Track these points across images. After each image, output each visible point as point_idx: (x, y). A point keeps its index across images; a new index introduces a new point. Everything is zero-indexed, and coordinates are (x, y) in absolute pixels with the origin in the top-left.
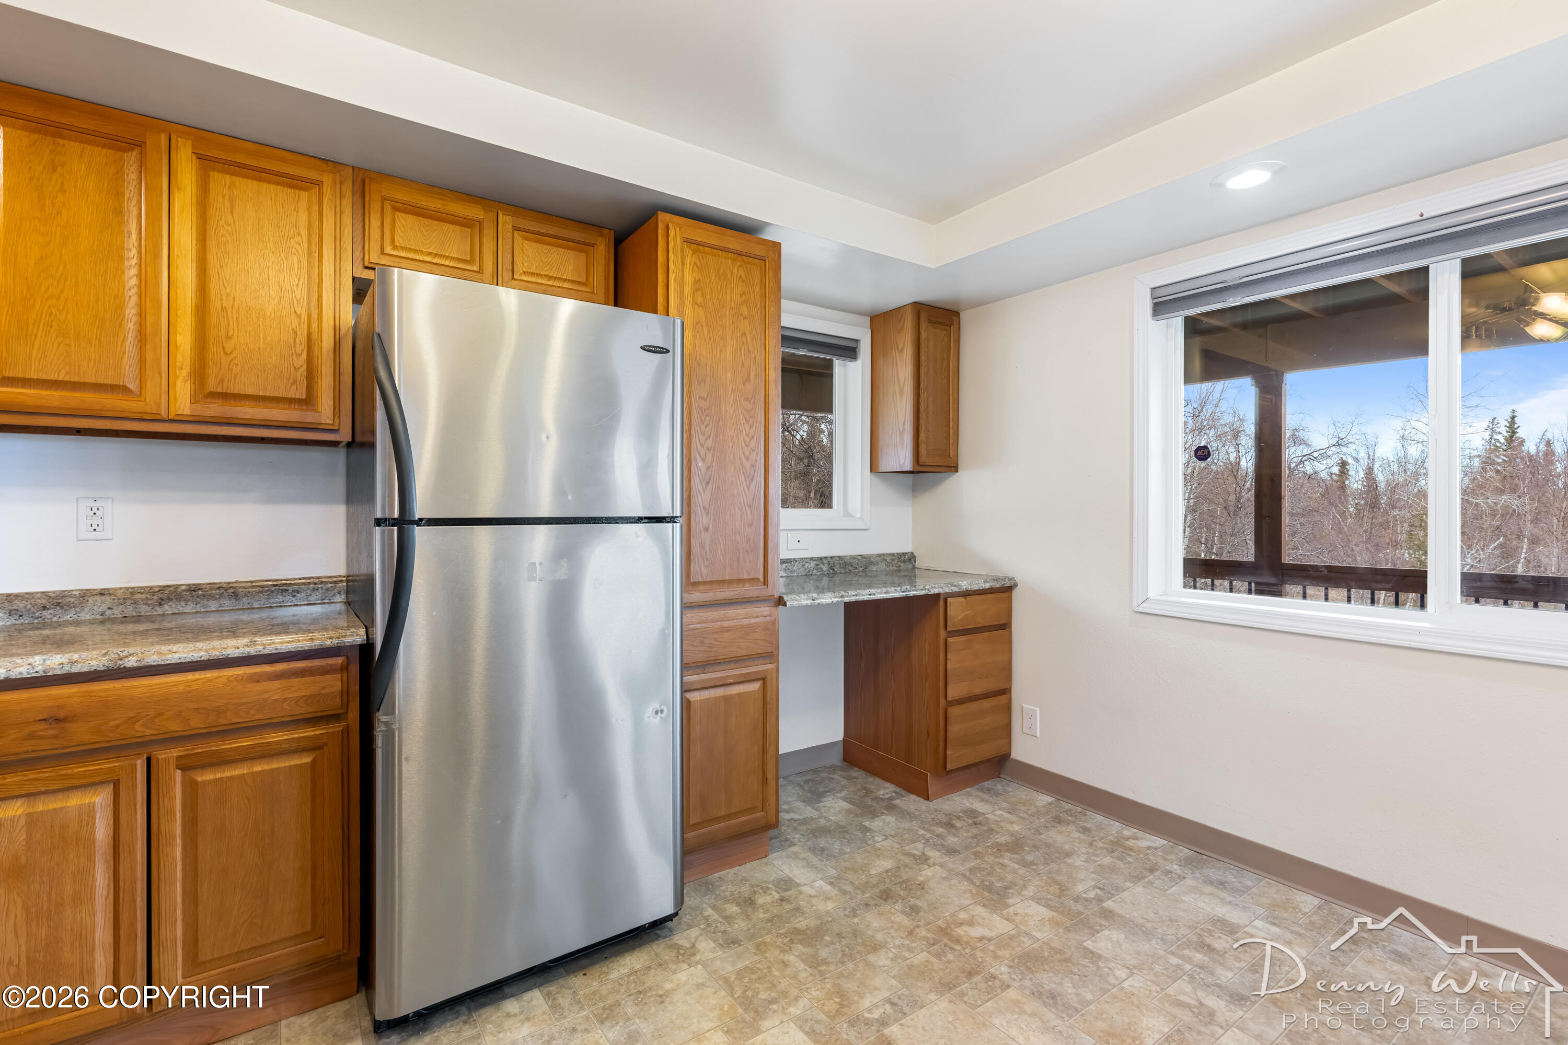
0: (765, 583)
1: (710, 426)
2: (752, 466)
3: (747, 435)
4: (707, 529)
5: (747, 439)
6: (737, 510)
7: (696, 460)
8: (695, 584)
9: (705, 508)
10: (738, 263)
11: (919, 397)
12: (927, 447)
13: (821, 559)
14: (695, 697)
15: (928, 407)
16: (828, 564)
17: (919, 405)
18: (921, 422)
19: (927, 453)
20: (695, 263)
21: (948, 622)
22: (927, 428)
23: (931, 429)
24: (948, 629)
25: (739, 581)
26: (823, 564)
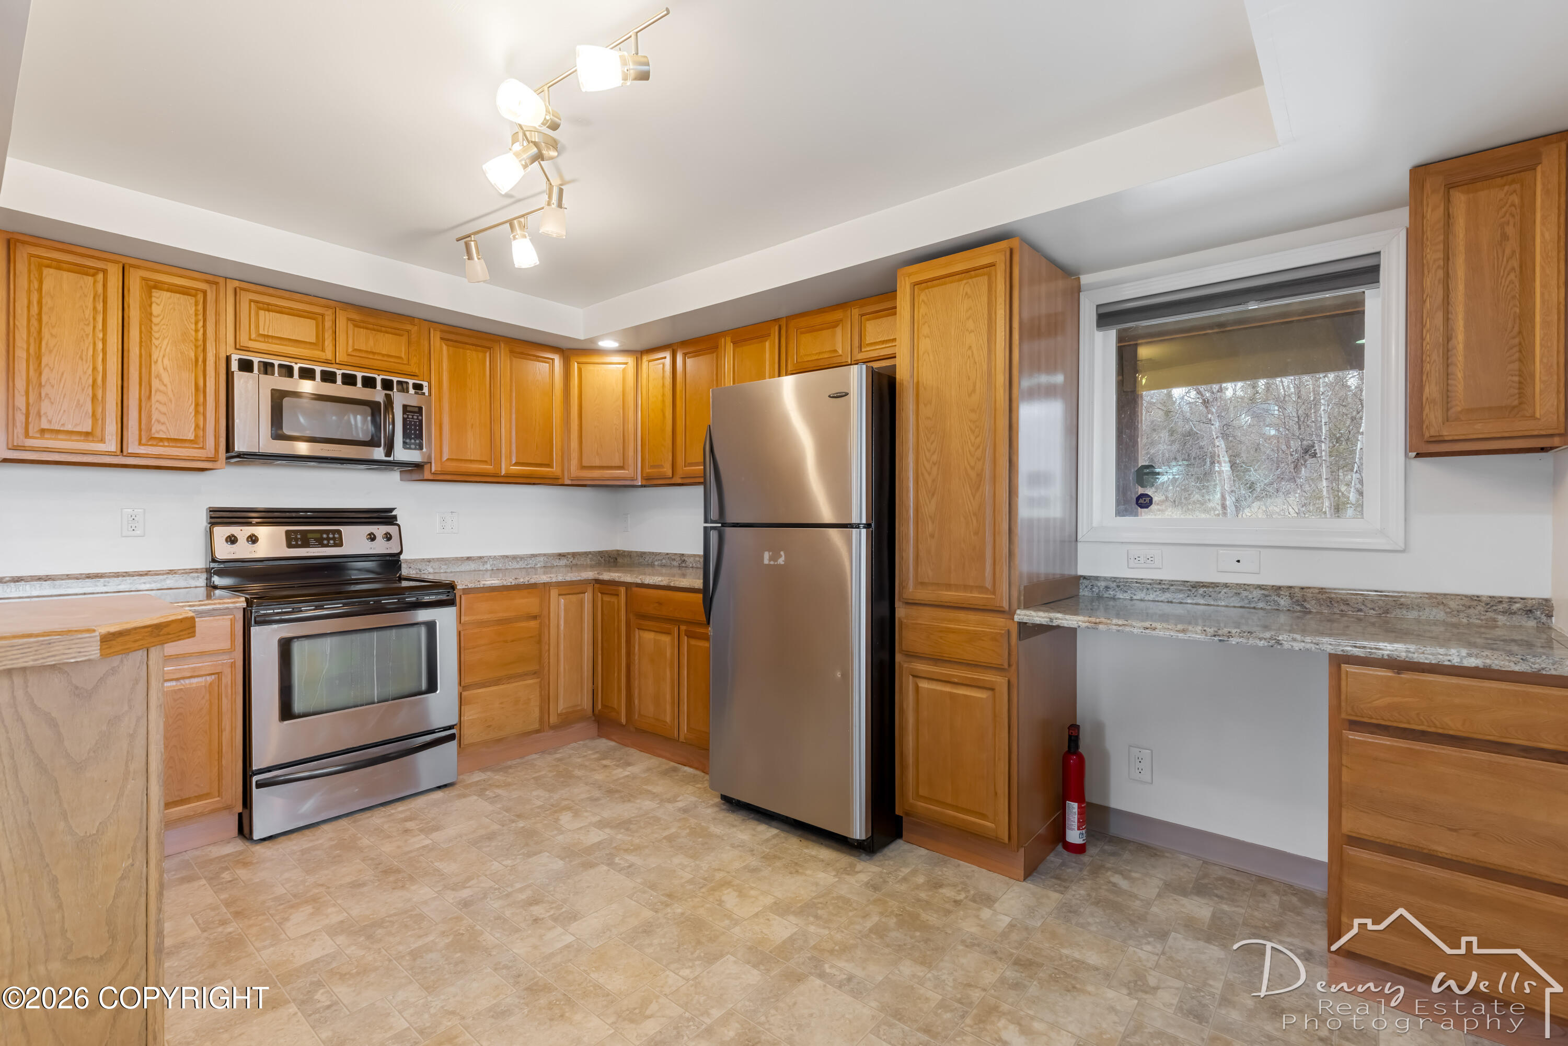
0: (994, 593)
2: (978, 475)
3: (973, 446)
5: (972, 448)
6: (962, 519)
7: (923, 474)
8: (922, 584)
9: (931, 518)
10: (965, 281)
11: (1423, 326)
12: (1448, 410)
13: (1278, 589)
14: (924, 684)
15: (1448, 338)
16: (1291, 596)
17: (1423, 339)
18: (1427, 367)
19: (1447, 419)
20: (923, 301)
21: (1343, 704)
22: (1448, 375)
23: (1460, 375)
24: (1344, 716)
25: (966, 588)
26: (1279, 595)
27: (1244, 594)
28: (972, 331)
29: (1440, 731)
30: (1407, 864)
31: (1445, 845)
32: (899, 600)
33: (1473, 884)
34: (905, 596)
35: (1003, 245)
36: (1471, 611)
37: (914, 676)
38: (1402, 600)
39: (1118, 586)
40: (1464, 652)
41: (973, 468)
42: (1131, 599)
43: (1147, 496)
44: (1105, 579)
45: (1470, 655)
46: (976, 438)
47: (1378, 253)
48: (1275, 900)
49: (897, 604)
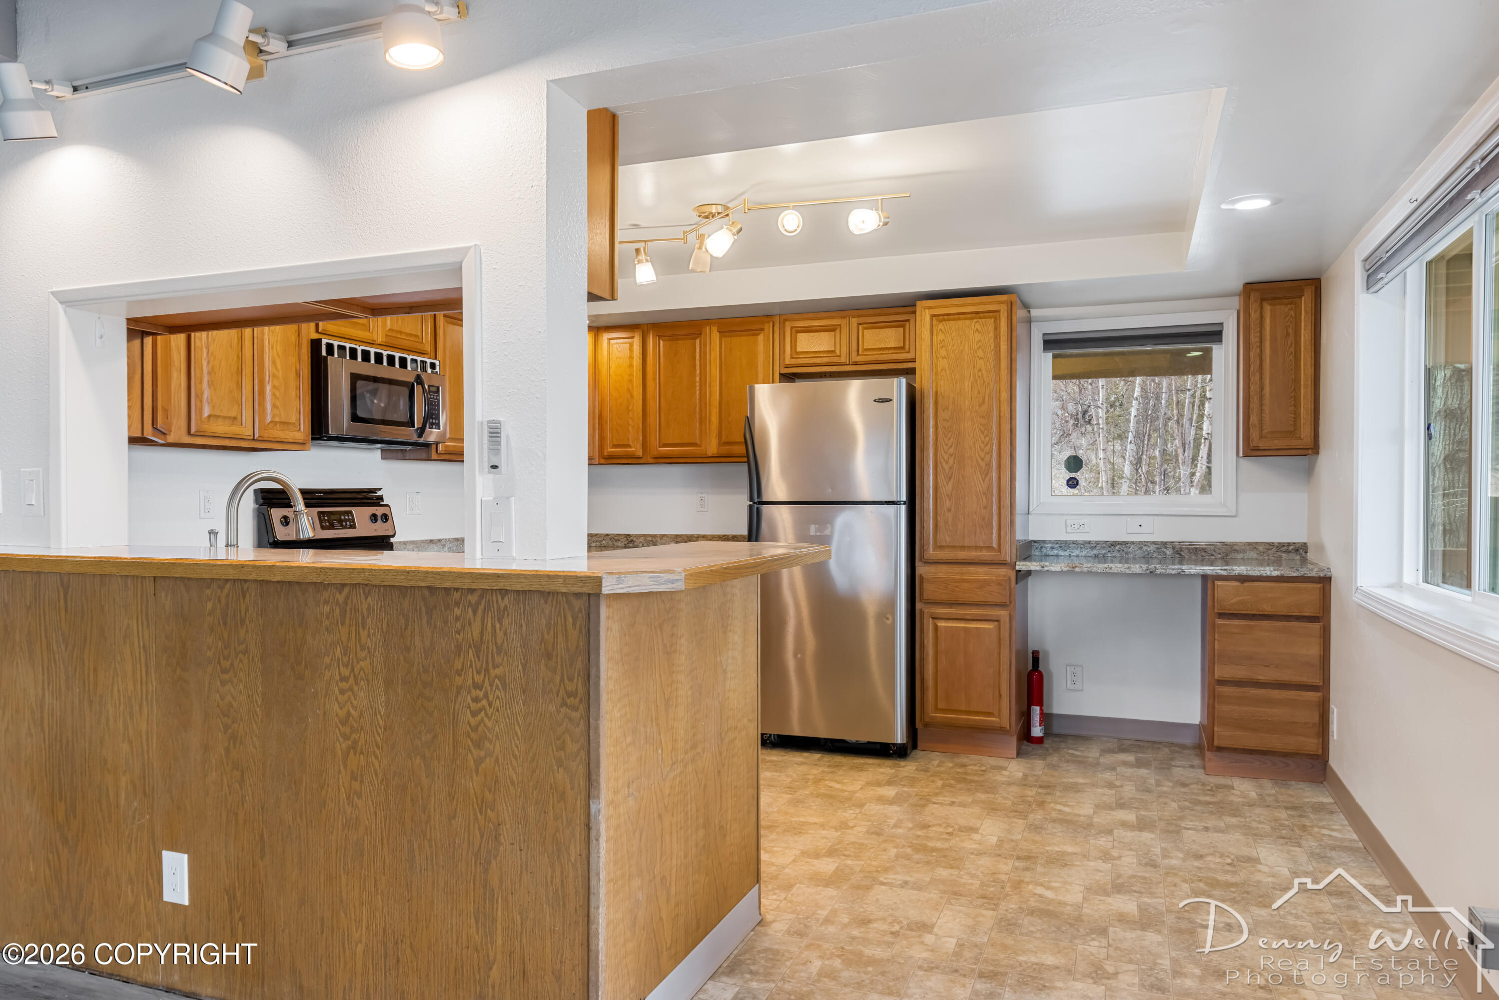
0: (999, 551)
1: (952, 439)
2: (987, 465)
3: (983, 443)
4: (949, 510)
5: (982, 445)
6: (974, 497)
7: (941, 463)
8: (941, 547)
9: (948, 496)
10: (975, 320)
11: (1249, 380)
12: (1262, 431)
13: (1165, 544)
14: (942, 624)
15: (1262, 389)
16: (1173, 548)
17: (1249, 388)
18: (1252, 405)
19: (1261, 437)
20: (941, 330)
21: (1216, 604)
22: (1262, 411)
23: (1267, 411)
24: (1216, 610)
25: (977, 548)
26: (1166, 548)
27: (1145, 548)
28: (981, 358)
29: (1261, 613)
30: (1246, 689)
31: (1264, 675)
32: (921, 560)
33: (1275, 694)
34: (925, 557)
35: (1004, 298)
36: (1270, 552)
37: (933, 618)
38: (1235, 547)
39: (1060, 547)
40: (1272, 568)
41: (983, 459)
42: (1070, 556)
43: (1075, 479)
44: (1050, 542)
45: (1275, 570)
46: (985, 437)
47: (1222, 324)
48: (1166, 750)
49: (918, 563)
